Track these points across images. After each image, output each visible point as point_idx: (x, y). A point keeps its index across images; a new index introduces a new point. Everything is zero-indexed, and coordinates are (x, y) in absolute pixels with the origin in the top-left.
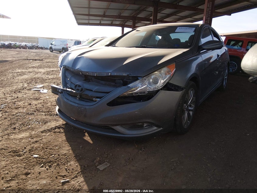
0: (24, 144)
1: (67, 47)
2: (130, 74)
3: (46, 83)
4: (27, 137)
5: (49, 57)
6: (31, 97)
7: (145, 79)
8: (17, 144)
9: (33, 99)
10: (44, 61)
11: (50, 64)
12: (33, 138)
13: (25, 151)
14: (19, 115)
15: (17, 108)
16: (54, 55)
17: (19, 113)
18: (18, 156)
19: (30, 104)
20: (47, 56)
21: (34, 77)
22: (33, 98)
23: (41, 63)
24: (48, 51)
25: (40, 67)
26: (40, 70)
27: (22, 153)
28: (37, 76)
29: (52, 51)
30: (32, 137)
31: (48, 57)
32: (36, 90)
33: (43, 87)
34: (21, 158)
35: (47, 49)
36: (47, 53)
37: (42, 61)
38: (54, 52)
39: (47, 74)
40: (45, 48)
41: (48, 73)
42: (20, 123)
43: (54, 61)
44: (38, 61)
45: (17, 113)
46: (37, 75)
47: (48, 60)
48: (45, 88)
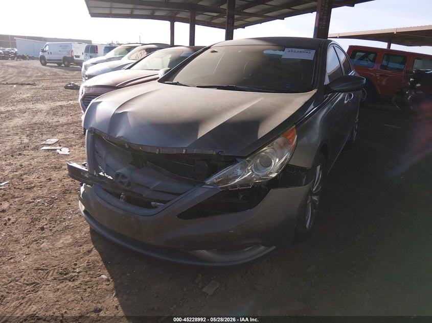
0: (70, 257)
1: (72, 57)
2: (221, 152)
3: (61, 135)
4: (70, 245)
5: (43, 78)
6: (46, 165)
7: (249, 161)
8: (58, 258)
9: (49, 168)
10: (37, 86)
11: (50, 92)
12: (81, 246)
13: (77, 270)
14: (39, 202)
15: (30, 188)
16: (50, 73)
17: (38, 197)
18: (70, 281)
19: (50, 179)
20: (39, 74)
21: (34, 121)
22: (50, 166)
23: (34, 90)
24: (37, 63)
25: (35, 99)
26: (40, 106)
27: (74, 274)
28: (36, 119)
29: (44, 64)
30: (79, 244)
31: (41, 77)
32: (48, 150)
33: (58, 143)
34: (77, 283)
35: (32, 58)
36: (37, 68)
37: (34, 87)
38: (48, 64)
39: (54, 114)
40: (30, 57)
41: (55, 112)
42: (48, 218)
43: (55, 85)
44: (28, 87)
45: (34, 199)
46: (36, 117)
47: (44, 84)
48: (62, 144)
